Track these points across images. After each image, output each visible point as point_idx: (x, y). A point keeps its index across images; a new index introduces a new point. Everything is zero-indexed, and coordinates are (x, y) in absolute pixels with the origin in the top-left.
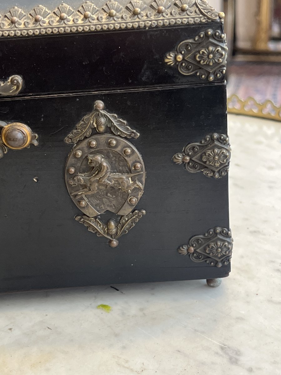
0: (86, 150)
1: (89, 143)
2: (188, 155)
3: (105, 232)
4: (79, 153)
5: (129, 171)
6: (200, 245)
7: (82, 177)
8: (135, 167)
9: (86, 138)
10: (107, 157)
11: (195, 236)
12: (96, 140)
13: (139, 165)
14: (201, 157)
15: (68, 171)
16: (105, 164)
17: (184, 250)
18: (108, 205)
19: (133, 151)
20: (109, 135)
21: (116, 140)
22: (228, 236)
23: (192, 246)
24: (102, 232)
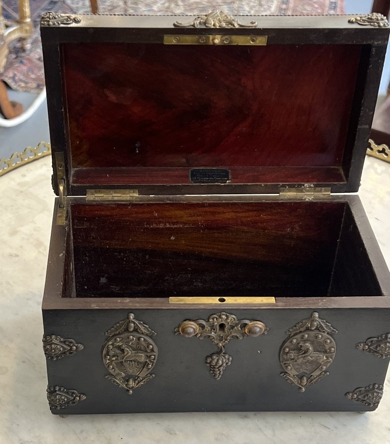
0: (299, 339)
1: (303, 336)
2: (367, 345)
3: (298, 383)
4: (295, 341)
5: (325, 352)
6: (362, 394)
7: (292, 355)
8: (330, 350)
9: (301, 332)
10: (312, 343)
11: (360, 388)
12: (308, 334)
13: (333, 349)
14: (377, 347)
15: (284, 349)
16: (311, 348)
17: (350, 396)
18: (305, 369)
19: (331, 342)
20: (317, 332)
21: (321, 335)
22: (382, 389)
23: (356, 394)
24: (296, 383)
